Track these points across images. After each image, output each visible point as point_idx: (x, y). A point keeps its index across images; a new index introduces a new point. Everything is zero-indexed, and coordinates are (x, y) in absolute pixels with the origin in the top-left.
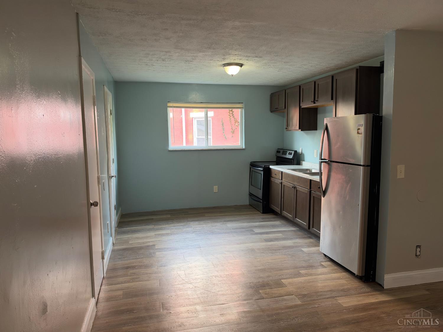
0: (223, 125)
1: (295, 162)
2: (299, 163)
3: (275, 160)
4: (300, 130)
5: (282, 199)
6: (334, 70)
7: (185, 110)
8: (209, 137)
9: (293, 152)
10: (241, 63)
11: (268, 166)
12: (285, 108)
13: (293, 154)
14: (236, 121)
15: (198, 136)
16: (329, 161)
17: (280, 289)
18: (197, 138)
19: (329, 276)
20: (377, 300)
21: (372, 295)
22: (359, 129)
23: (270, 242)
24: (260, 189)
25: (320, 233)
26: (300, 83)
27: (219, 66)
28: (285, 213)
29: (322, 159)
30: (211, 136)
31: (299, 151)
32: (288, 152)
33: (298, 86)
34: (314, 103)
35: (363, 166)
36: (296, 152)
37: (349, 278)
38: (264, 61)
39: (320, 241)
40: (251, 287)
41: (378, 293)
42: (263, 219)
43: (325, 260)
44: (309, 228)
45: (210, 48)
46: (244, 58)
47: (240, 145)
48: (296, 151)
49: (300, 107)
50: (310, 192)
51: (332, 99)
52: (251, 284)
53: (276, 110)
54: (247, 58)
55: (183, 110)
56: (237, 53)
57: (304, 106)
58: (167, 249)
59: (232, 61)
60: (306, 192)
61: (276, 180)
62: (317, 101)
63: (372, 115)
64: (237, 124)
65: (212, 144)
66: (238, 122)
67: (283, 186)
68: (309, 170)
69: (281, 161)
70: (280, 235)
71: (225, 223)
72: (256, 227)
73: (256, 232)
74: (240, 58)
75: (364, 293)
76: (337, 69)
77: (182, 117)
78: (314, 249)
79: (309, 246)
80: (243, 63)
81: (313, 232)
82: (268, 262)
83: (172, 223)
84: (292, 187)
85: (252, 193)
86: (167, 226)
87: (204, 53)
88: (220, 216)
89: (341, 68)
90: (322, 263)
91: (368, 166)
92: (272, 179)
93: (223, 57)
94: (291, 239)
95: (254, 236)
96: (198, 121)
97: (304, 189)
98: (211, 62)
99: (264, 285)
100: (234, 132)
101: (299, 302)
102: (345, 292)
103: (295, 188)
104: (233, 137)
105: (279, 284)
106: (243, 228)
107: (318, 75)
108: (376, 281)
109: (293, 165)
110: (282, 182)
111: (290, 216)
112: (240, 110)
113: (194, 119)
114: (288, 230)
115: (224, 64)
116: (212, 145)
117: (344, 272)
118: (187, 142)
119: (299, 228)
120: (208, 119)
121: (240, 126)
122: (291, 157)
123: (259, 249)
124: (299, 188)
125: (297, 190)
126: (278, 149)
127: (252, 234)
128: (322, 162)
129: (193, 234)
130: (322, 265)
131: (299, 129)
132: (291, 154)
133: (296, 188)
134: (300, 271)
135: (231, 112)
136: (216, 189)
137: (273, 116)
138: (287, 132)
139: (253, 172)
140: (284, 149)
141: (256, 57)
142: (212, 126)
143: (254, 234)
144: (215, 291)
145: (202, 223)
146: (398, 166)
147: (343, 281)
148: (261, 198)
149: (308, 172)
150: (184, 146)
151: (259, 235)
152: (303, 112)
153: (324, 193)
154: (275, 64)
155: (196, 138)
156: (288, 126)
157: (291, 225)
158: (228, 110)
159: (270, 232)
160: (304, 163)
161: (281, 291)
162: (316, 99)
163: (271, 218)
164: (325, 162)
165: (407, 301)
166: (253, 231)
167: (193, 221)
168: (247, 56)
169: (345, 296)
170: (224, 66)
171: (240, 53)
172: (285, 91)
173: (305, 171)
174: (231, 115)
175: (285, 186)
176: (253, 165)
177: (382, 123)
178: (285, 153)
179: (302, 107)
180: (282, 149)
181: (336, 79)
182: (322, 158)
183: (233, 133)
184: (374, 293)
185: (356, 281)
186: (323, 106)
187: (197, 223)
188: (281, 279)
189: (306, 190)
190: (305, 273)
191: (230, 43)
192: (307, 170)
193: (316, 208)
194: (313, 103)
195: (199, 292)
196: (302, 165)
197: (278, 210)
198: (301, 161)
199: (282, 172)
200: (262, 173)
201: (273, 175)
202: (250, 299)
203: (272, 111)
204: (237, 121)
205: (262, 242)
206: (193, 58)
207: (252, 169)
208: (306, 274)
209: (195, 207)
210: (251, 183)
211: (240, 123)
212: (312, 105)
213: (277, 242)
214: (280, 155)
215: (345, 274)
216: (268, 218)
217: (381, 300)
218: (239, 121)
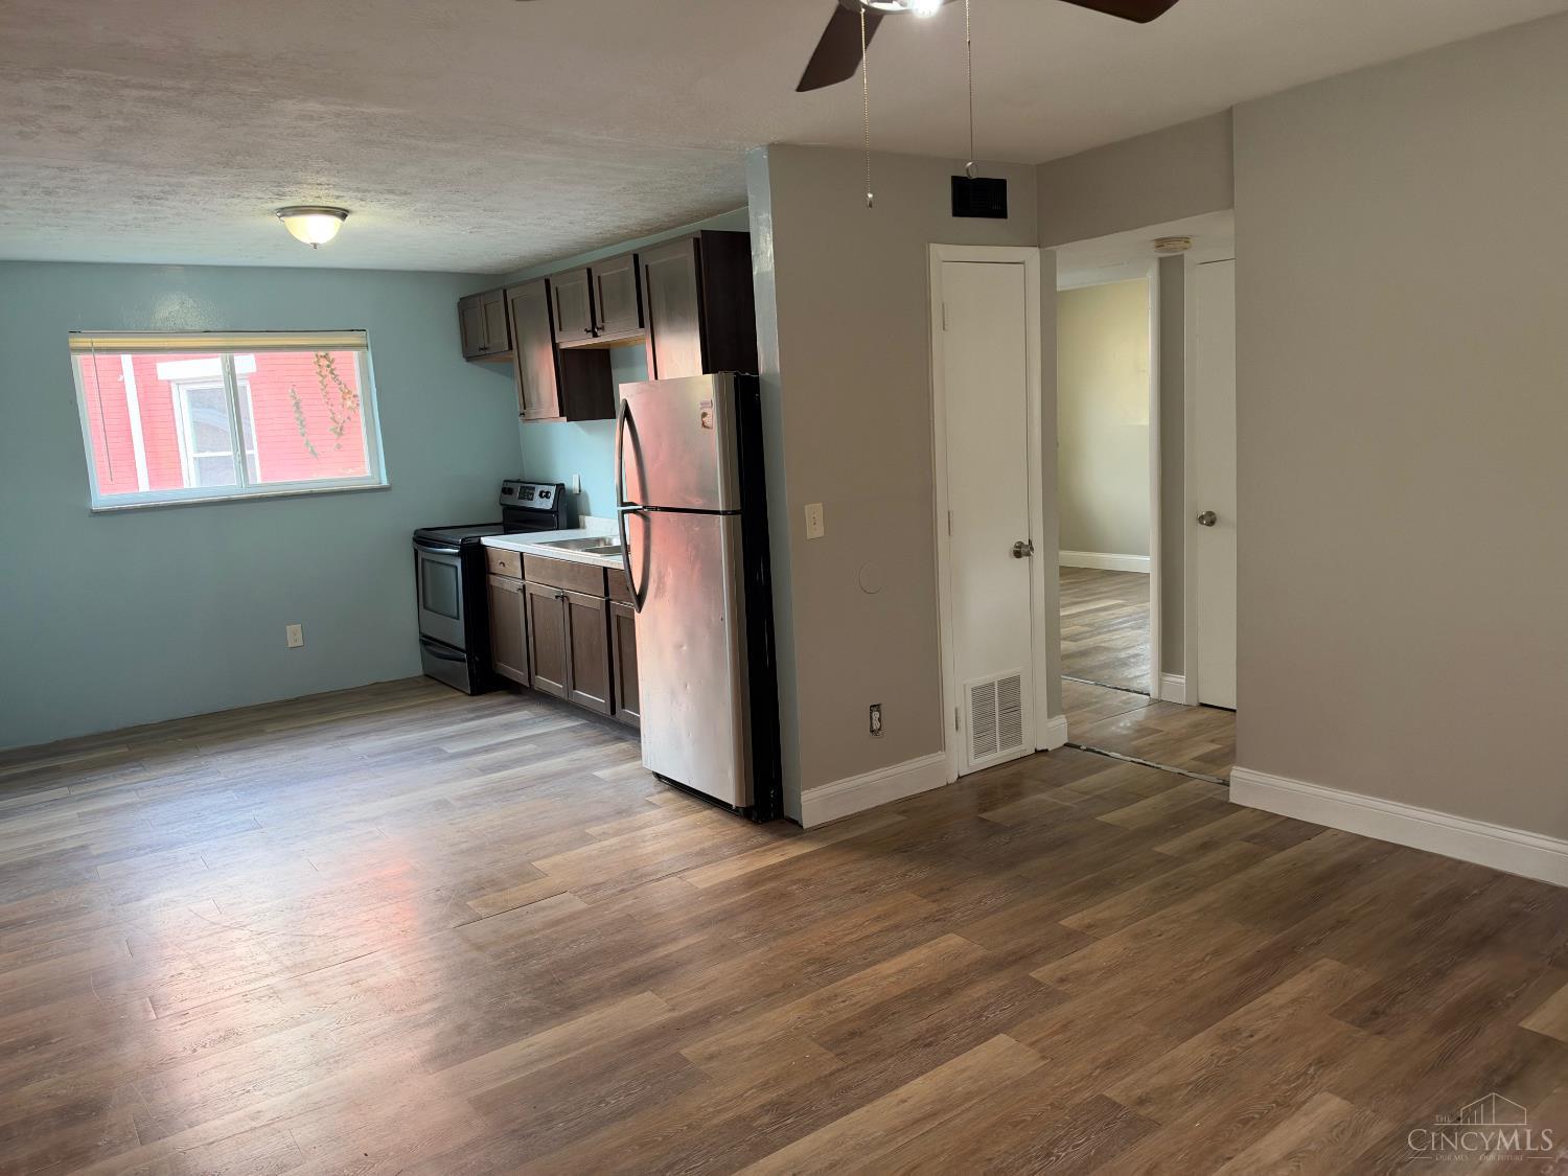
0: (298, 408)
1: (563, 519)
2: (574, 523)
3: (500, 519)
4: (565, 418)
5: (531, 639)
6: (641, 233)
7: (133, 358)
8: (247, 452)
9: (553, 490)
10: (343, 207)
11: (476, 540)
12: (511, 348)
13: (553, 496)
14: (347, 393)
15: (199, 451)
16: (644, 507)
17: (527, 885)
18: (195, 458)
19: (666, 826)
20: (782, 859)
21: (771, 849)
22: (704, 415)
23: (499, 771)
24: (458, 618)
25: (639, 718)
26: (546, 271)
27: (264, 214)
28: (543, 682)
29: (623, 504)
30: (252, 448)
31: (572, 484)
32: (539, 488)
33: (541, 278)
34: (595, 335)
35: (724, 513)
36: (560, 487)
37: (719, 820)
38: (419, 205)
39: (640, 741)
40: (441, 900)
41: (787, 841)
42: (473, 710)
43: (659, 789)
44: (613, 711)
45: (227, 165)
46: (350, 193)
47: (368, 473)
48: (563, 485)
49: (555, 346)
50: (608, 603)
51: (642, 325)
52: (444, 893)
53: (483, 352)
54: (359, 195)
55: (127, 360)
56: (323, 179)
57: (567, 343)
58: (139, 849)
59: (310, 202)
60: (597, 606)
61: (506, 581)
62: (602, 328)
63: (731, 376)
64: (349, 403)
65: (260, 478)
66: (355, 396)
67: (528, 596)
68: (603, 539)
69: (519, 520)
70: (530, 747)
71: (339, 742)
72: (452, 737)
73: (450, 751)
74: (337, 193)
75: (753, 849)
76: (650, 232)
77: (123, 381)
78: (627, 768)
79: (615, 763)
80: (349, 208)
81: (623, 719)
82: (492, 827)
83: (141, 771)
84: (557, 597)
85: (430, 634)
86: (121, 781)
87: (205, 178)
88: (319, 724)
89: (659, 230)
90: (650, 799)
91: (734, 513)
92: (494, 581)
93: (276, 190)
94: (562, 753)
95: (443, 766)
96: (191, 393)
97: (588, 599)
98: (236, 201)
99: (479, 887)
100: (341, 429)
101: (583, 906)
102: (706, 856)
103: (564, 598)
104: (339, 447)
105: (524, 874)
106: (408, 748)
107: (598, 248)
108: (785, 814)
109: (558, 529)
110: (524, 586)
111: (556, 687)
112: (355, 354)
113: (173, 385)
114: (553, 729)
115: (282, 209)
116: (259, 481)
117: (706, 809)
118: (155, 476)
119: (583, 718)
120: (239, 383)
121: (361, 411)
122: (548, 504)
123: (462, 798)
124: (577, 598)
125: (570, 604)
126: (505, 481)
127: (439, 761)
128: (624, 512)
129: (230, 793)
130: (650, 803)
131: (562, 415)
132: (547, 495)
133: (568, 599)
134: (587, 831)
135: (324, 362)
136: (294, 635)
137: (476, 374)
138: (526, 424)
139: (427, 564)
140: (527, 479)
141: (391, 192)
142: (254, 408)
143: (446, 759)
144: (327, 930)
145: (255, 753)
146: (806, 507)
147: (706, 831)
148: (463, 647)
149: (602, 546)
150: (144, 488)
151: (461, 761)
152: (566, 361)
153: (640, 599)
154: (458, 214)
155: (191, 462)
156: (525, 406)
157: (564, 714)
158: (312, 354)
159: (497, 744)
160: (587, 520)
161: (531, 889)
162: (599, 324)
163: (499, 705)
164: (634, 511)
165: (854, 845)
166: (440, 750)
167: (222, 752)
168: (358, 190)
169: (707, 863)
170: (283, 216)
171: (333, 180)
172: (505, 291)
173: (591, 545)
174: (327, 373)
175: (534, 597)
176: (424, 539)
177: (759, 397)
178: (527, 493)
179: (563, 346)
180: (518, 481)
181: (647, 266)
182: (625, 501)
183: (340, 434)
184: (781, 843)
185: (736, 825)
186: (623, 344)
187: (236, 756)
188: (529, 862)
189: (596, 601)
190: (602, 831)
191: (297, 154)
192: (598, 540)
193: (626, 649)
194: (590, 335)
195: (275, 944)
196: (584, 528)
197: (519, 675)
198: (581, 517)
199: (522, 554)
200: (458, 563)
201: (496, 567)
202: (439, 930)
203: (469, 358)
204: (349, 392)
205: (472, 775)
206: (167, 188)
207: (421, 555)
208: (604, 833)
209: (223, 708)
210: (423, 600)
211: (360, 398)
212: (588, 341)
213: (519, 769)
214: (513, 500)
215: (710, 814)
216: (492, 707)
217: (795, 855)
218: (359, 392)
